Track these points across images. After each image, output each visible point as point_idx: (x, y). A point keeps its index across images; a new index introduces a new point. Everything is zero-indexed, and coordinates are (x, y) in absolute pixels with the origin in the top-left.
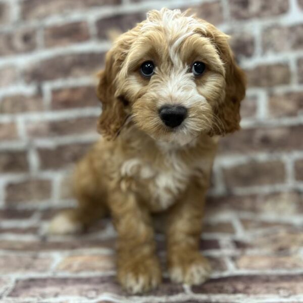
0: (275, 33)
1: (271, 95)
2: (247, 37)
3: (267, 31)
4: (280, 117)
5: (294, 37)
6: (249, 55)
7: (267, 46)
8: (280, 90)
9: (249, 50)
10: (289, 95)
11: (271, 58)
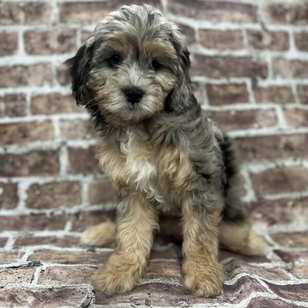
0: (281, 63)
1: (284, 109)
2: (261, 63)
3: (276, 60)
4: (297, 127)
5: (294, 68)
6: (264, 77)
7: (276, 72)
8: (290, 106)
9: (264, 73)
10: (297, 110)
11: (279, 82)
